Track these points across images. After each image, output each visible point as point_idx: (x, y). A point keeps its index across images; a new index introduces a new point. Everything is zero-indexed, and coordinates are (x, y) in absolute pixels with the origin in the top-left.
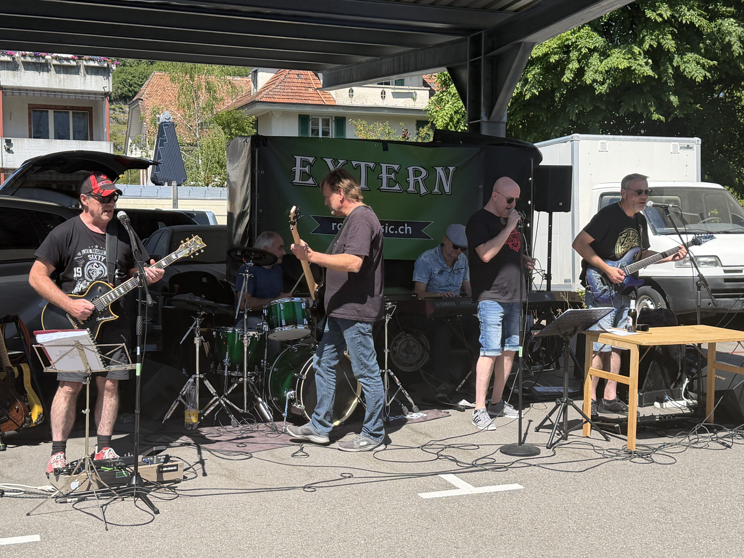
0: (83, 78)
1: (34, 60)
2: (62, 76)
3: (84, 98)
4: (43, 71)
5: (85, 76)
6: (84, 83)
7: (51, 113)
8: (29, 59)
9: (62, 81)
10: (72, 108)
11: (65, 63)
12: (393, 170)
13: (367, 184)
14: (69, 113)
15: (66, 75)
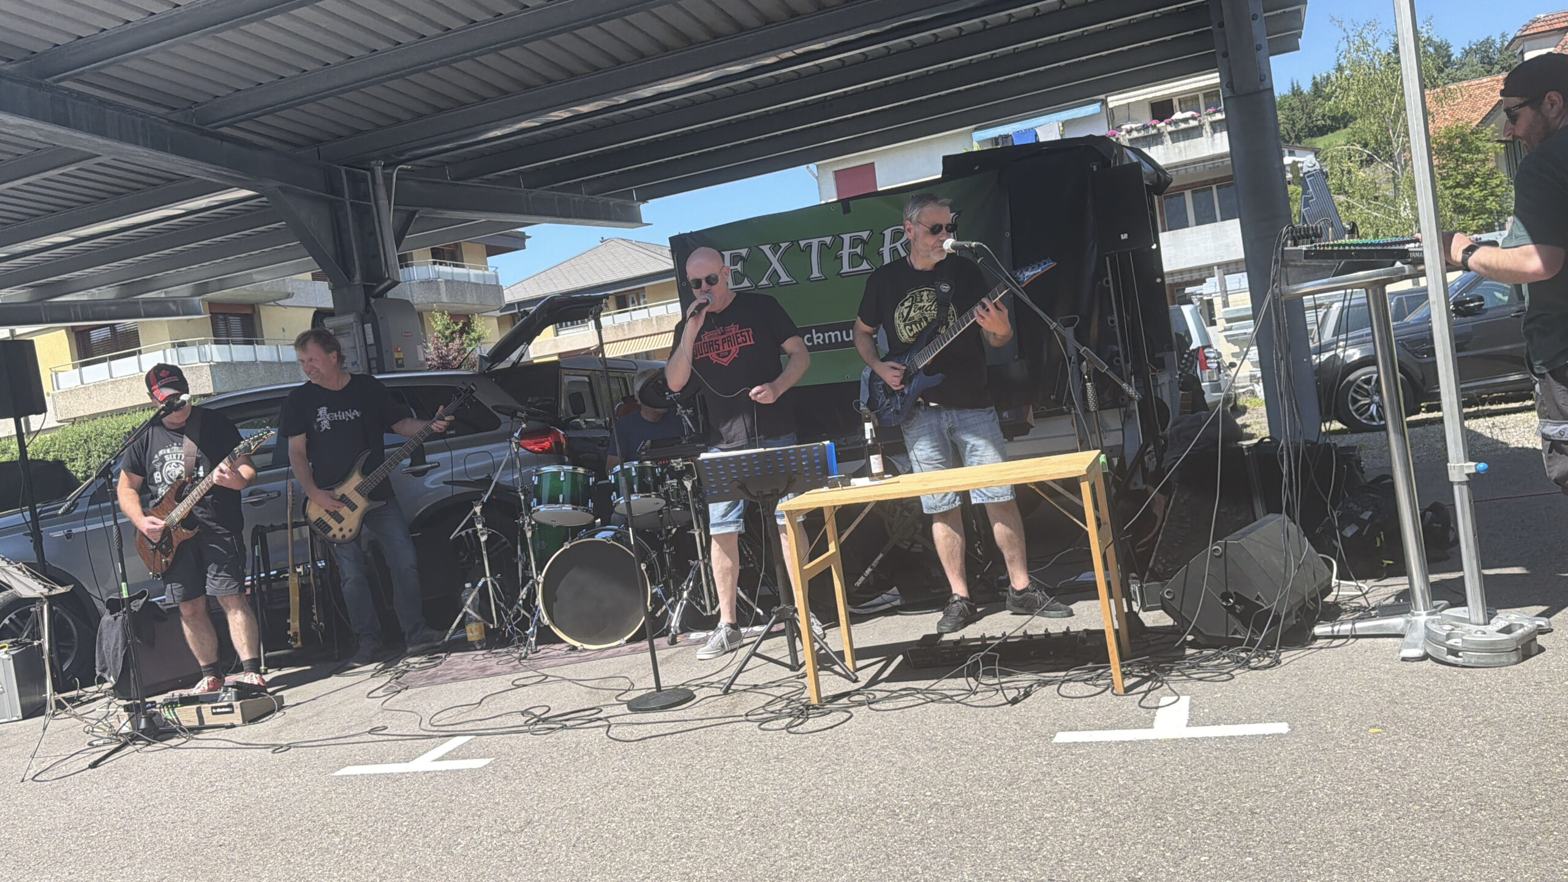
0: (1209, 140)
1: (1142, 133)
2: (1182, 144)
3: (1226, 163)
4: (1157, 144)
5: (1212, 136)
7: (1188, 195)
8: (1135, 134)
9: (1183, 150)
10: (1215, 181)
11: (1183, 126)
12: (859, 241)
13: (821, 269)
14: (1211, 189)
15: (1187, 142)
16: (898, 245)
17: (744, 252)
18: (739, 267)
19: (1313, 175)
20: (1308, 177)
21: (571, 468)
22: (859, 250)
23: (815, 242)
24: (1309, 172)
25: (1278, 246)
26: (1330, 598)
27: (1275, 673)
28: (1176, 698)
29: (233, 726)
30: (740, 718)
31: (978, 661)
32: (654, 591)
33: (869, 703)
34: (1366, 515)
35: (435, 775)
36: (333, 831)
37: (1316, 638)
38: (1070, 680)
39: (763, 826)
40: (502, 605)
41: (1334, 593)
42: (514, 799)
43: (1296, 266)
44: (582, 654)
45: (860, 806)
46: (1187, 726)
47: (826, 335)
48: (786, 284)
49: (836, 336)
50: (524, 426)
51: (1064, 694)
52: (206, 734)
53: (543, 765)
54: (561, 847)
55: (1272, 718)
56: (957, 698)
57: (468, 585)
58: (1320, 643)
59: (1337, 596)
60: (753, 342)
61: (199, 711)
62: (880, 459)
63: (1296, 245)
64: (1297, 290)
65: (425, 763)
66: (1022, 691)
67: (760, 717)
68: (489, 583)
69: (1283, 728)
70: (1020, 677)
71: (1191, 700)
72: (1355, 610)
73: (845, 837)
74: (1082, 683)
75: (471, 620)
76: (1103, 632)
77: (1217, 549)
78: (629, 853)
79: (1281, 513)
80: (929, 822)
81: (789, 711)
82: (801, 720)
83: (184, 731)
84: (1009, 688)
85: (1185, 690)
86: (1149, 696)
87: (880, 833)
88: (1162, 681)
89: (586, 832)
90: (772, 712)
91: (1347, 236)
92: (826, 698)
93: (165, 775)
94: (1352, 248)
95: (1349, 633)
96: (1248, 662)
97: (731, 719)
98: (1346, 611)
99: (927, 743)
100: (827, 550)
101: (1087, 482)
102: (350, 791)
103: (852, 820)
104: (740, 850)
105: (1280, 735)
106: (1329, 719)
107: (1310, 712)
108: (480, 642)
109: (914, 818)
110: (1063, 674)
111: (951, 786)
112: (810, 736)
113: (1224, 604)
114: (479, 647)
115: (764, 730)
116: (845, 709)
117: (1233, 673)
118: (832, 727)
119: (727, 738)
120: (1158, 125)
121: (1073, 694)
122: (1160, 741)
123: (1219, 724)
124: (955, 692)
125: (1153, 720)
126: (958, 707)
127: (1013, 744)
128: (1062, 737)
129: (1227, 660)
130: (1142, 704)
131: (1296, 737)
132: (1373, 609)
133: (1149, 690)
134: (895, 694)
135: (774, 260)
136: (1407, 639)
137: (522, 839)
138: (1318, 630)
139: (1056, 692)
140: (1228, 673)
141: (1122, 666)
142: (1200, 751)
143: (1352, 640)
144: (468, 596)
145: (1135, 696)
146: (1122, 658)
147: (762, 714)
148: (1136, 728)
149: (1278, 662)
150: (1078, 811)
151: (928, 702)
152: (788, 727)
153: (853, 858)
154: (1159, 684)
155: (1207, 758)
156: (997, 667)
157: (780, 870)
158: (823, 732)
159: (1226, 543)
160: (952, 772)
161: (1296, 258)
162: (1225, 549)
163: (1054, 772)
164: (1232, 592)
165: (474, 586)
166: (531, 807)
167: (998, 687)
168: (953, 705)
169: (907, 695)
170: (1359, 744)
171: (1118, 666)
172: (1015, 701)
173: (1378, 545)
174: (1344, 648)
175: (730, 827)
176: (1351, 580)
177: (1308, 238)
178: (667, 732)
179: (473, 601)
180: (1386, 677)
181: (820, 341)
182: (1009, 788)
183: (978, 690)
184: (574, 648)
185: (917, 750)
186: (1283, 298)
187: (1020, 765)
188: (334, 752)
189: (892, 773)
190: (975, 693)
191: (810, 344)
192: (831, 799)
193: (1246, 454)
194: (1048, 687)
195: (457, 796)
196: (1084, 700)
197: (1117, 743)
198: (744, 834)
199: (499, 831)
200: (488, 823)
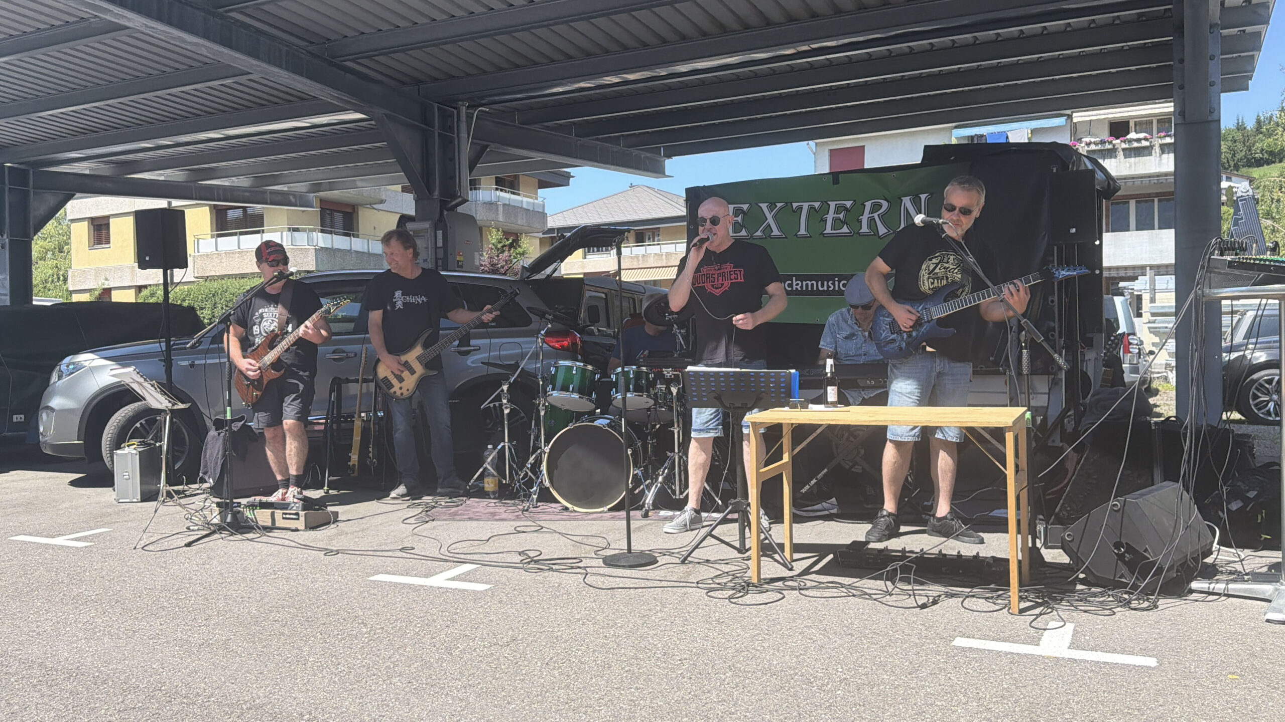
0: (1158, 159)
1: (1099, 147)
2: (1132, 160)
3: (1169, 181)
4: (1111, 158)
5: (1160, 156)
6: (1160, 164)
7: (1132, 204)
8: (1093, 147)
9: (1133, 166)
10: (1157, 195)
11: (1135, 145)
12: (843, 208)
13: (807, 229)
14: (1153, 201)
15: (1137, 159)
16: (876, 215)
17: (745, 207)
18: (739, 219)
19: (1245, 199)
20: (1241, 201)
21: (582, 364)
22: (841, 216)
23: (806, 206)
24: (1242, 196)
25: (1205, 255)
26: (1209, 560)
27: (1152, 615)
28: (1063, 623)
29: (297, 530)
30: (692, 585)
31: (896, 569)
32: (635, 472)
33: (800, 589)
34: (1252, 494)
35: (446, 590)
36: (363, 623)
37: (1192, 591)
38: (973, 596)
39: (700, 674)
40: (515, 466)
41: (1214, 556)
42: (504, 619)
43: (1220, 273)
44: (572, 514)
45: (782, 671)
46: (1069, 648)
47: (804, 283)
48: (777, 238)
49: (812, 285)
50: (550, 326)
51: (967, 607)
52: (276, 533)
53: (531, 597)
54: (536, 663)
55: (1144, 652)
56: (874, 597)
57: (490, 446)
58: (1195, 596)
59: (1216, 559)
60: (742, 280)
61: (273, 514)
62: (836, 390)
63: (1222, 255)
64: (1218, 293)
65: (439, 580)
66: (931, 599)
67: (708, 586)
68: (507, 447)
69: (1152, 662)
70: (931, 588)
71: (1075, 627)
72: (1231, 573)
73: (766, 693)
74: (984, 600)
75: (489, 475)
76: (1007, 561)
77: (1116, 505)
78: (589, 677)
79: (1178, 482)
80: (838, 693)
81: (733, 585)
82: (741, 594)
83: (259, 529)
84: (920, 595)
85: (1072, 618)
86: (1039, 619)
87: (795, 695)
88: (1053, 608)
89: (557, 655)
90: (719, 584)
91: (1269, 253)
92: (765, 579)
93: (241, 561)
94: (1272, 263)
95: (1222, 592)
96: (1129, 602)
97: (684, 584)
98: (1222, 573)
99: (845, 629)
100: (782, 459)
101: (1012, 433)
102: (380, 593)
103: (773, 681)
104: (679, 690)
105: (1149, 668)
106: (1193, 661)
107: (1178, 652)
108: (494, 493)
109: (825, 688)
110: (968, 590)
111: (860, 667)
112: (748, 608)
113: (1116, 551)
114: (492, 497)
115: (710, 597)
116: (780, 591)
117: (1115, 610)
118: (766, 604)
119: (679, 599)
120: (1114, 142)
121: (975, 608)
122: (1043, 657)
123: (1096, 651)
124: (874, 592)
125: (1040, 639)
126: (875, 604)
127: (917, 641)
128: (960, 642)
129: (1111, 599)
130: (1033, 624)
131: (1163, 671)
132: (1247, 574)
133: (1041, 614)
134: (822, 585)
135: (769, 216)
136: (1273, 604)
137: (507, 652)
138: (1194, 585)
139: (960, 604)
140: (1110, 609)
141: (1020, 591)
142: (1077, 670)
143: (1224, 598)
144: (489, 455)
145: (1027, 617)
146: (1021, 584)
147: (710, 584)
148: (1024, 643)
149: (1156, 607)
150: (964, 704)
151: (849, 596)
152: (730, 598)
153: (770, 711)
154: (1049, 610)
155: (1082, 677)
156: (912, 576)
157: (709, 711)
158: (758, 607)
159: (1125, 500)
160: (862, 656)
161: (1220, 266)
162: (1124, 505)
163: (949, 670)
164: (1124, 543)
165: (495, 448)
166: (518, 628)
167: (911, 593)
168: (870, 602)
169: (833, 587)
170: (1218, 686)
171: (1017, 591)
172: (923, 606)
173: (1259, 521)
174: (1215, 603)
175: (672, 670)
176: (1231, 547)
177: (1233, 250)
178: (632, 586)
179: (492, 460)
180: (1250, 633)
181: (798, 287)
182: (909, 676)
183: (893, 592)
184: (566, 509)
185: (835, 633)
186: (1204, 299)
187: (921, 660)
188: (372, 561)
189: (812, 649)
190: (891, 595)
191: (790, 289)
192: (759, 661)
193: (1153, 428)
194: (953, 599)
195: (461, 610)
196: (983, 614)
197: (1006, 654)
198: (684, 678)
199: (490, 643)
200: (483, 634)
